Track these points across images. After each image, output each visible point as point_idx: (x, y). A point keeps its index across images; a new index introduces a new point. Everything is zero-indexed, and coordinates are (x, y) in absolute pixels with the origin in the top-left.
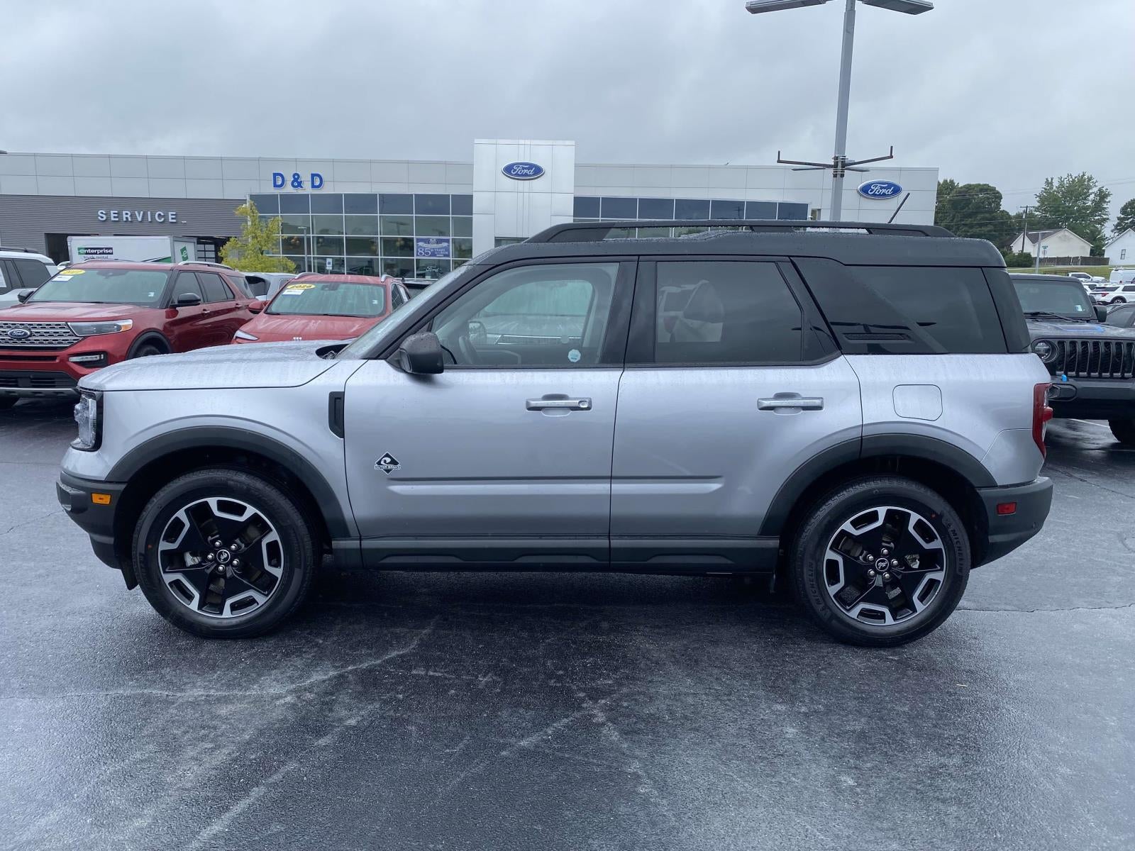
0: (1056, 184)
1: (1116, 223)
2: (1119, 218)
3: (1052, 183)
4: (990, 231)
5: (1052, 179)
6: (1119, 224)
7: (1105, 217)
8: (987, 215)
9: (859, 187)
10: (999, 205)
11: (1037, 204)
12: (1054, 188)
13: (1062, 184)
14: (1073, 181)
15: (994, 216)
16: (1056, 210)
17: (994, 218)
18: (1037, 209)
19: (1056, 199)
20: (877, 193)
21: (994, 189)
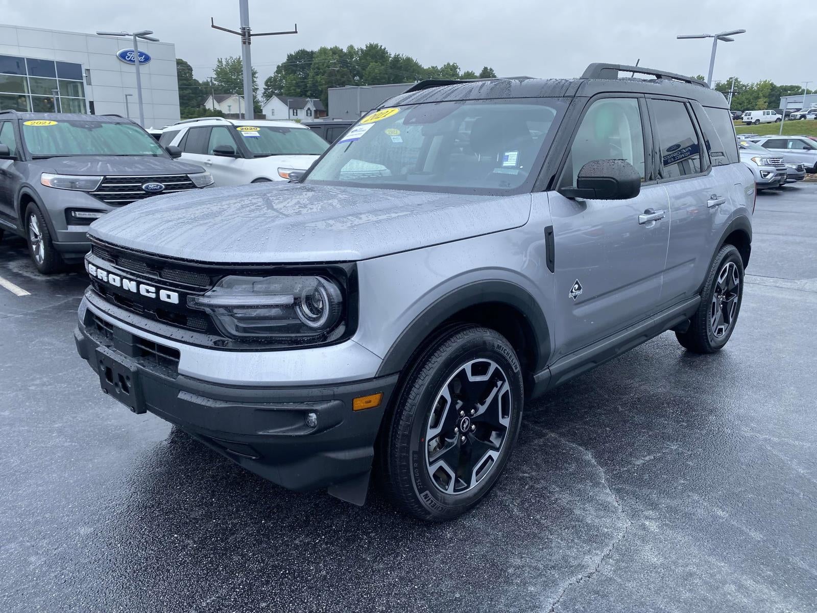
0: (224, 63)
1: (263, 92)
2: (265, 89)
3: (221, 62)
4: (189, 93)
5: (221, 59)
6: (265, 93)
7: (256, 87)
8: (185, 82)
9: (118, 54)
10: (191, 75)
11: (215, 76)
12: (224, 66)
13: (227, 64)
14: (234, 61)
15: (190, 83)
16: (228, 81)
17: (190, 85)
18: (215, 79)
19: (226, 74)
20: (132, 59)
21: (186, 63)
